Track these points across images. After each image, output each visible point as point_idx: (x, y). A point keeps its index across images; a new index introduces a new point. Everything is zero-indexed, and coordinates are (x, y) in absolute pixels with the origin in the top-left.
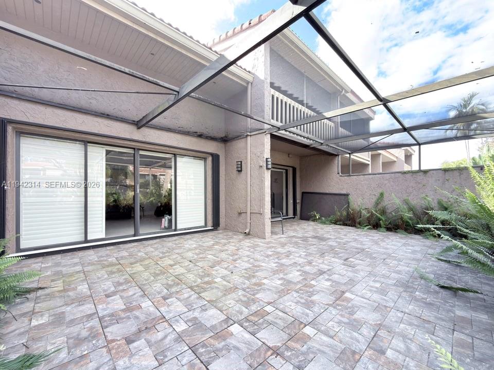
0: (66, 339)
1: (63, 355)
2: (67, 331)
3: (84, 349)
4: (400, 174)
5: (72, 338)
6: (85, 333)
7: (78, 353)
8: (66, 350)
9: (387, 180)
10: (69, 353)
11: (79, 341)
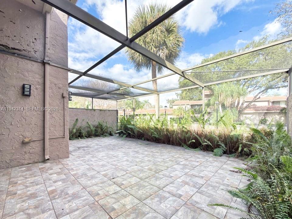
0: (217, 191)
1: (222, 187)
2: (214, 194)
3: (215, 184)
4: (85, 110)
5: (215, 190)
6: (210, 188)
7: (217, 185)
8: (220, 188)
9: (79, 112)
10: (220, 187)
11: (214, 187)
